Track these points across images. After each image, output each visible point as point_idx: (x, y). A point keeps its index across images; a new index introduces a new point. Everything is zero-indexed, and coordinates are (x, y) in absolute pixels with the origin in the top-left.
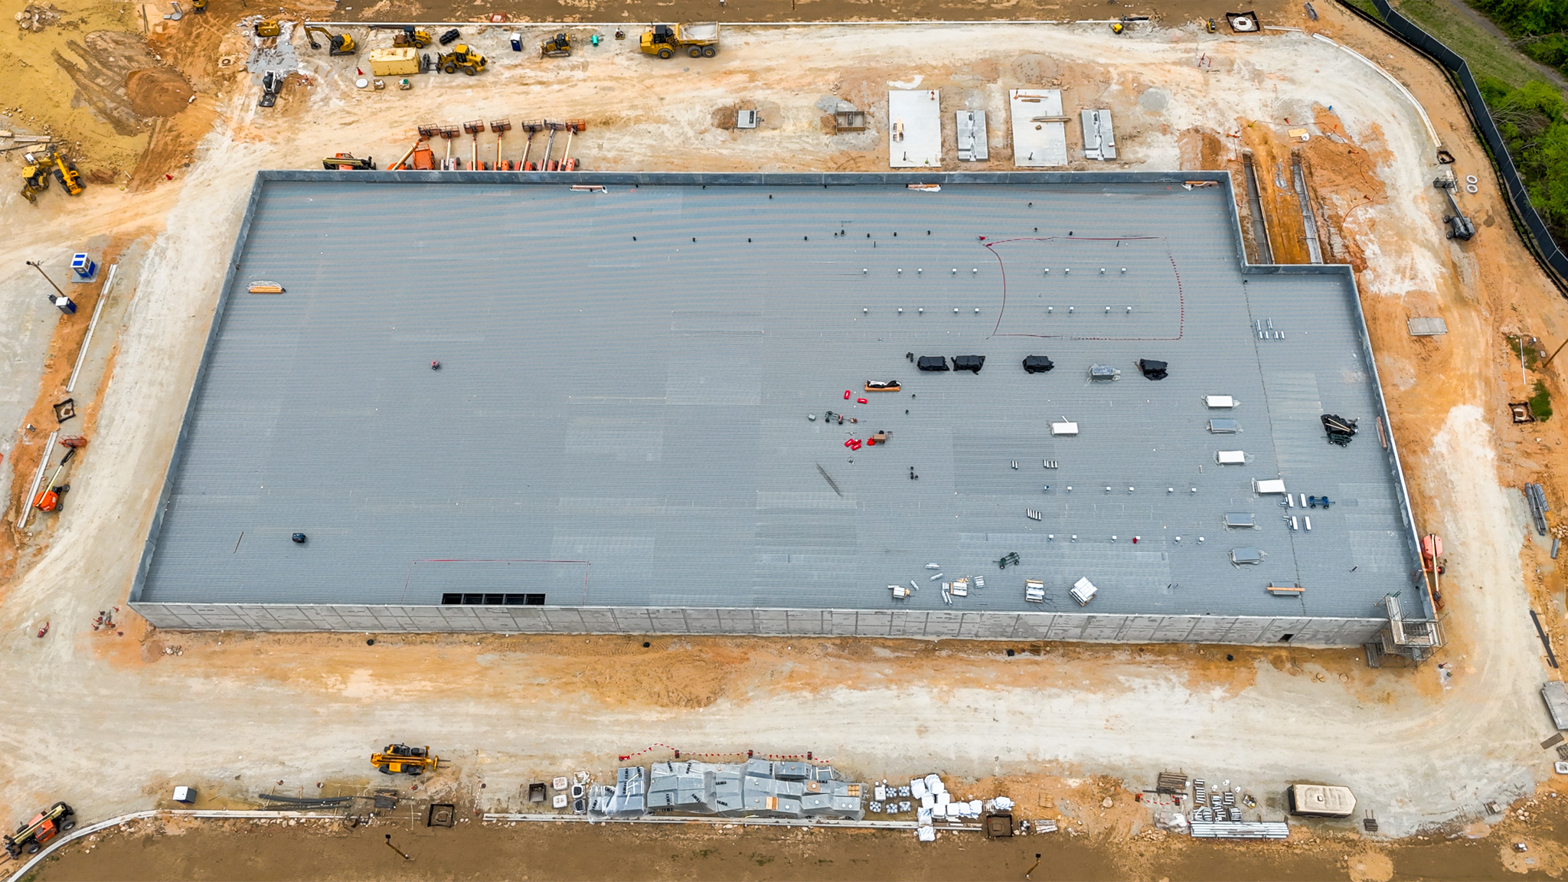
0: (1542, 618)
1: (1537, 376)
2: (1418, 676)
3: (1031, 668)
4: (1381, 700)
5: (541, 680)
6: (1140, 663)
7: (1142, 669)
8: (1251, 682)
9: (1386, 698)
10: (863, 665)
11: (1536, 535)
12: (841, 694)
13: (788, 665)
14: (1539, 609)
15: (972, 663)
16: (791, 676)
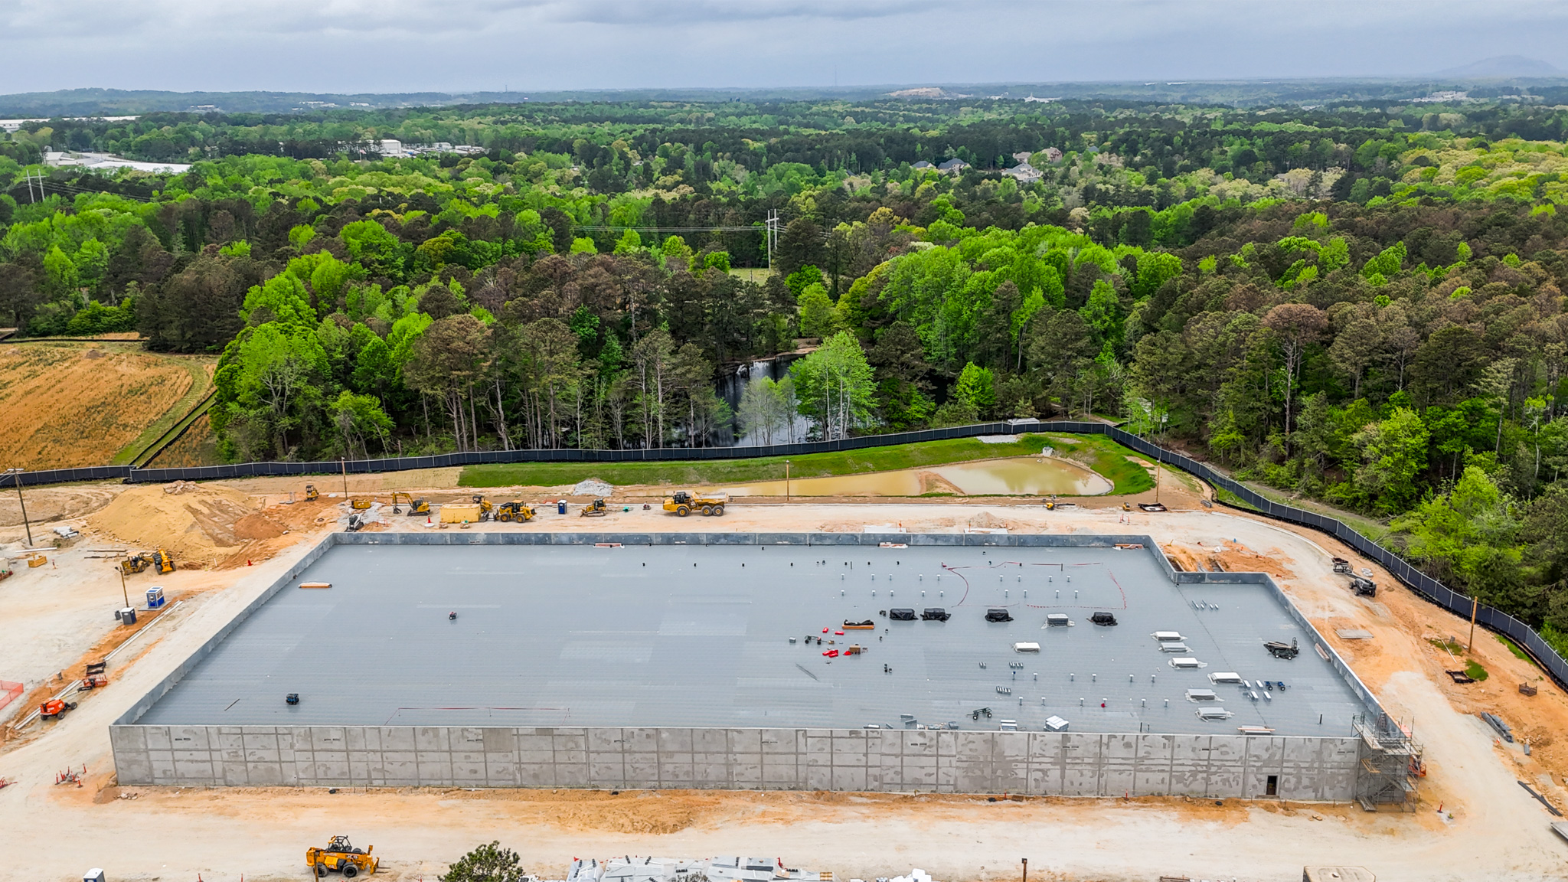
0: (1532, 787)
1: (1464, 659)
2: (1419, 818)
3: (1014, 810)
4: (1385, 832)
5: (502, 816)
6: (1126, 808)
7: (1130, 811)
8: (1245, 819)
9: (1392, 832)
10: (838, 808)
11: (1504, 743)
12: (816, 826)
13: (761, 807)
14: (1525, 781)
15: (953, 806)
16: (764, 814)
